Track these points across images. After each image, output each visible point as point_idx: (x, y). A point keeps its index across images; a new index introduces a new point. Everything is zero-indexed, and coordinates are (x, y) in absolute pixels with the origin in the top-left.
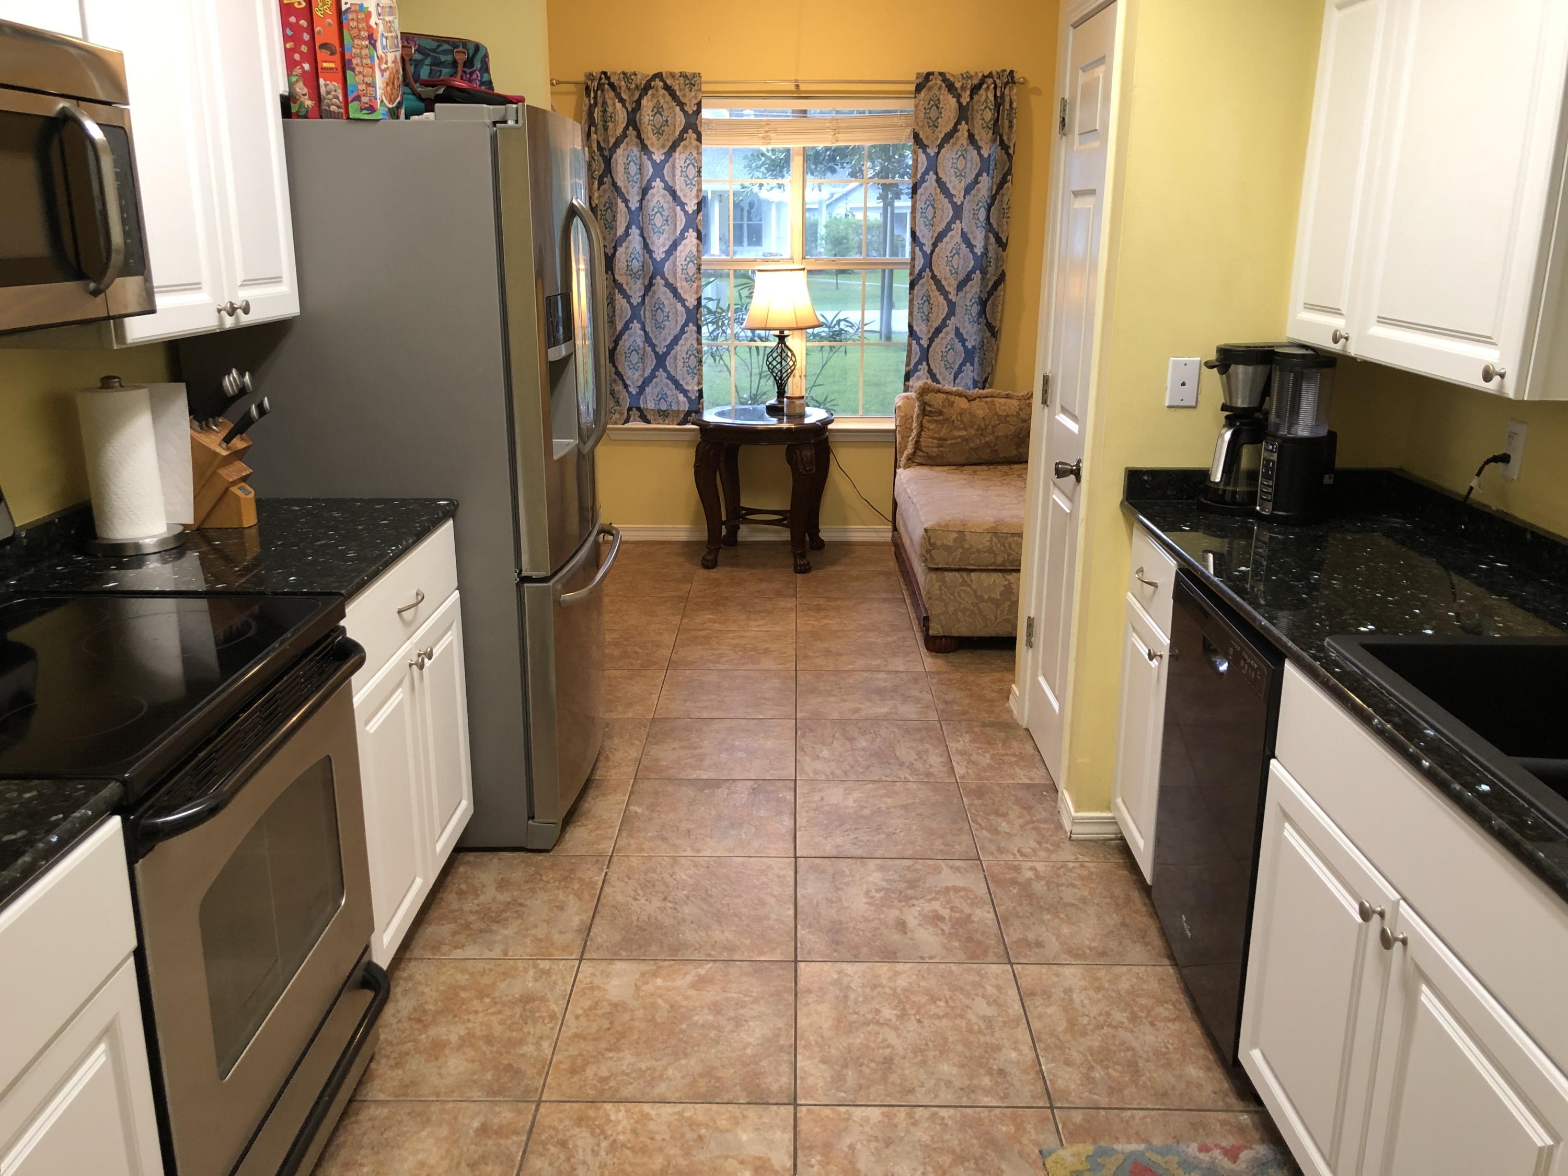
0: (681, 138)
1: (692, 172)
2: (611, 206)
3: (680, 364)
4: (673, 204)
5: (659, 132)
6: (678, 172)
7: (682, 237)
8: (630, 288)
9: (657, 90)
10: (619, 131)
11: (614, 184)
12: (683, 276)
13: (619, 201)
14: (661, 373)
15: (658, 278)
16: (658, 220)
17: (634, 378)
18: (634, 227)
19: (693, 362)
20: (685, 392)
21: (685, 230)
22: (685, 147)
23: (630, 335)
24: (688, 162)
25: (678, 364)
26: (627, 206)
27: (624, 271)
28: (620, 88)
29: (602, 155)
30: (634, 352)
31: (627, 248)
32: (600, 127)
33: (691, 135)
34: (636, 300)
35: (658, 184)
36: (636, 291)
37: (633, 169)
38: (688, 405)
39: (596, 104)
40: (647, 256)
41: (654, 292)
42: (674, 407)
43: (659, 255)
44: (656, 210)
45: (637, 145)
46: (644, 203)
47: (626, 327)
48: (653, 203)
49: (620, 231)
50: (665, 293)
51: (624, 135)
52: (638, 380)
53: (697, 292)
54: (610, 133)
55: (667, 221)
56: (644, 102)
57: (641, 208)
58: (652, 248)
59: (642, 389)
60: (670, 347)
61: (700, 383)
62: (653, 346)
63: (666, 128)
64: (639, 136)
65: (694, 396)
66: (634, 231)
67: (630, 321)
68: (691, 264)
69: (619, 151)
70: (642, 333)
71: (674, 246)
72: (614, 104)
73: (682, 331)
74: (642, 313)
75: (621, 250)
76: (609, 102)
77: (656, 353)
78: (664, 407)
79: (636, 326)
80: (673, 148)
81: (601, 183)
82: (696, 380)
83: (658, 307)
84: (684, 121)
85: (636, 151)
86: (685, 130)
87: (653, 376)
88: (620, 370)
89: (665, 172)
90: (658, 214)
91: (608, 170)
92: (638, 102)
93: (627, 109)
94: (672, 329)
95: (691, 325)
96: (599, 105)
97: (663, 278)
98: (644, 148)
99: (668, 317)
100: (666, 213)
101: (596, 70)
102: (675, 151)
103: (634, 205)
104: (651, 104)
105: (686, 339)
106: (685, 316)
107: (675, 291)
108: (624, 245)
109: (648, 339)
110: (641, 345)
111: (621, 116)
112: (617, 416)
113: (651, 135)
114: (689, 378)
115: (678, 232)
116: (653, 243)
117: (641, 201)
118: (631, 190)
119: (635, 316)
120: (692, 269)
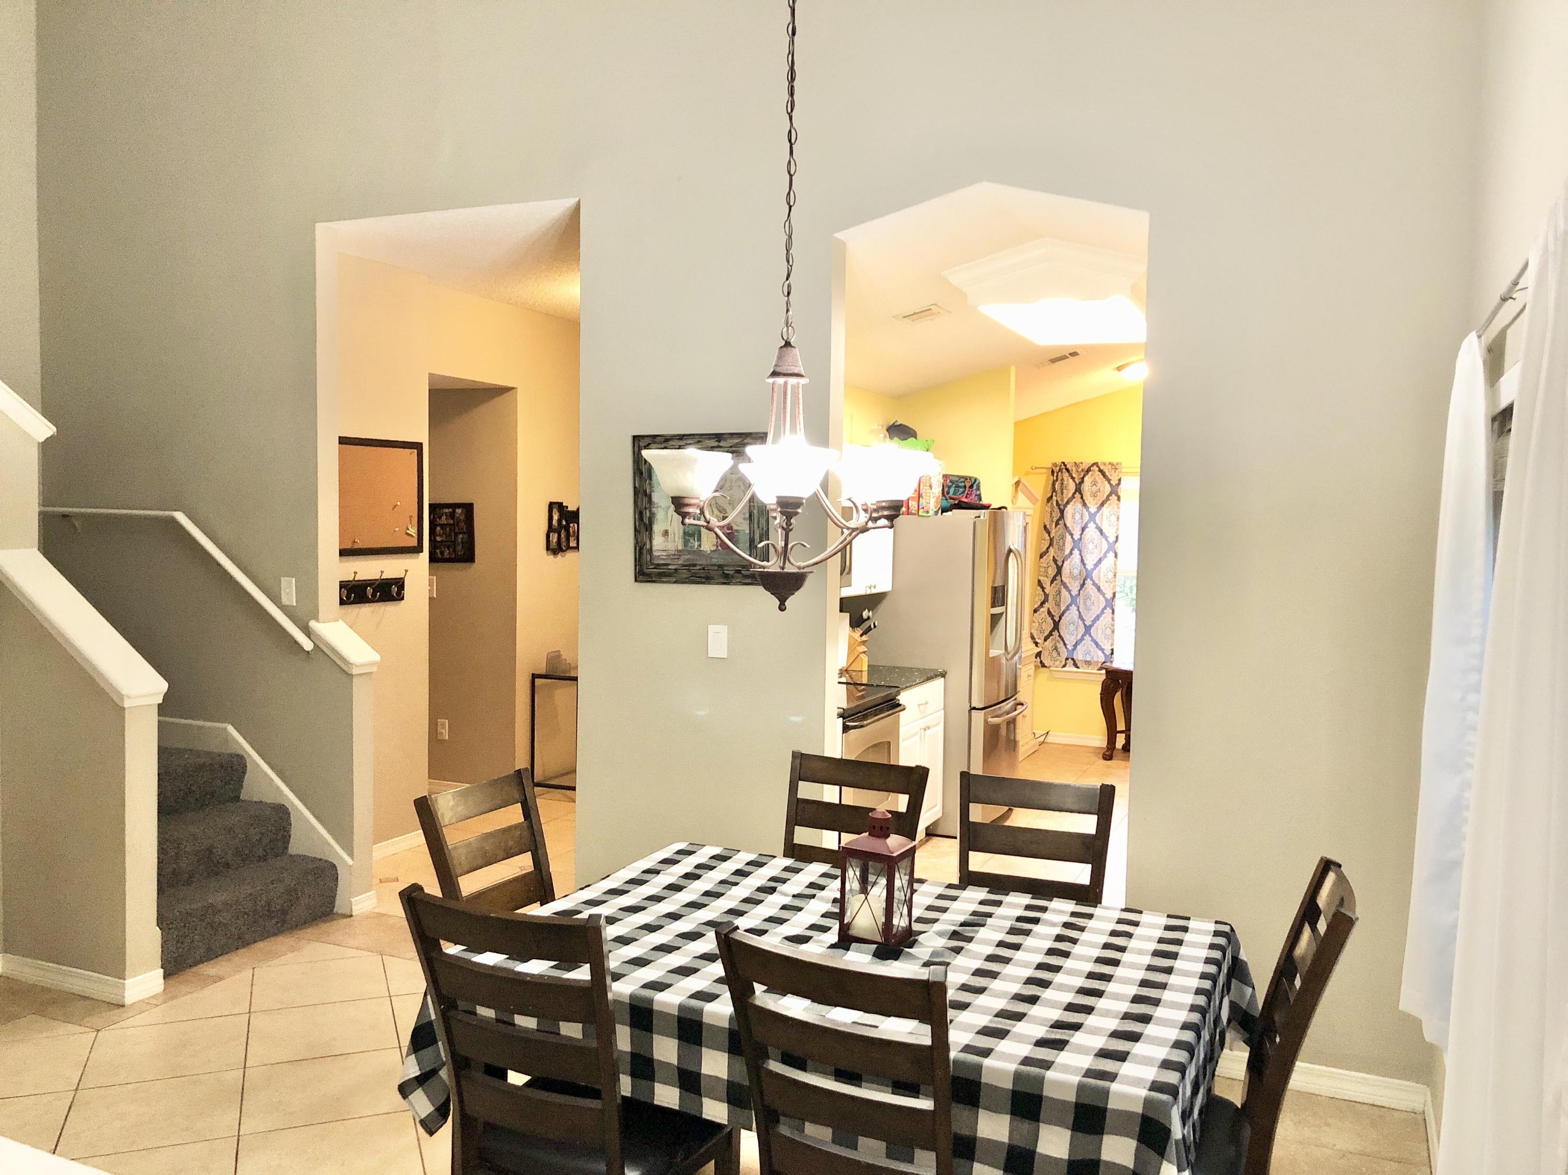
0: (1108, 499)
1: (1114, 518)
2: (1063, 538)
3: (1100, 632)
4: (1101, 537)
5: (1094, 495)
6: (1104, 518)
7: (1105, 555)
8: (1071, 586)
9: (1094, 471)
10: (1070, 495)
11: (1065, 525)
12: (1105, 579)
13: (1067, 534)
14: (1087, 637)
15: (1089, 579)
16: (1091, 546)
17: (1070, 640)
18: (1076, 549)
19: (1109, 631)
20: (1102, 650)
21: (1107, 552)
22: (1110, 504)
23: (1070, 614)
24: (1111, 513)
25: (1098, 632)
26: (1072, 537)
27: (1068, 575)
28: (1072, 471)
29: (1060, 509)
30: (1072, 624)
31: (1071, 562)
32: (1059, 492)
33: (1114, 497)
34: (1074, 593)
35: (1092, 526)
36: (1075, 587)
37: (1078, 516)
38: (1104, 658)
39: (1057, 480)
40: (1083, 566)
41: (1086, 589)
42: (1095, 659)
43: (1090, 566)
44: (1090, 540)
45: (1081, 503)
46: (1083, 536)
47: (1067, 609)
48: (1087, 537)
49: (1067, 552)
50: (1092, 589)
51: (1073, 497)
52: (1073, 642)
53: (1113, 589)
54: (1064, 495)
55: (1096, 546)
56: (1086, 479)
57: (1081, 539)
58: (1085, 562)
59: (1075, 646)
60: (1094, 621)
61: (1112, 645)
62: (1083, 620)
63: (1098, 493)
64: (1082, 498)
65: (1108, 652)
66: (1076, 552)
67: (1070, 605)
68: (1110, 572)
69: (1069, 506)
70: (1078, 612)
71: (1100, 561)
72: (1068, 480)
73: (1102, 612)
74: (1078, 600)
75: (1066, 563)
76: (1065, 479)
77: (1085, 625)
78: (1088, 659)
79: (1074, 608)
80: (1102, 504)
81: (1057, 524)
82: (1110, 643)
83: (1088, 597)
84: (1110, 489)
85: (1079, 506)
86: (1110, 494)
87: (1082, 639)
88: (1061, 634)
89: (1097, 518)
90: (1091, 543)
91: (1062, 516)
92: (1083, 479)
93: (1075, 483)
94: (1095, 611)
95: (1108, 608)
96: (1059, 480)
97: (1092, 580)
98: (1084, 504)
99: (1093, 603)
100: (1096, 542)
101: (1059, 461)
102: (1103, 506)
103: (1076, 537)
104: (1090, 480)
105: (1105, 618)
106: (1105, 603)
107: (1099, 589)
108: (1069, 560)
109: (1080, 617)
110: (1077, 620)
111: (1072, 487)
112: (1058, 662)
113: (1089, 497)
114: (1106, 641)
115: (1103, 553)
116: (1087, 559)
117: (1081, 535)
118: (1075, 529)
119: (1074, 600)
120: (1111, 575)
